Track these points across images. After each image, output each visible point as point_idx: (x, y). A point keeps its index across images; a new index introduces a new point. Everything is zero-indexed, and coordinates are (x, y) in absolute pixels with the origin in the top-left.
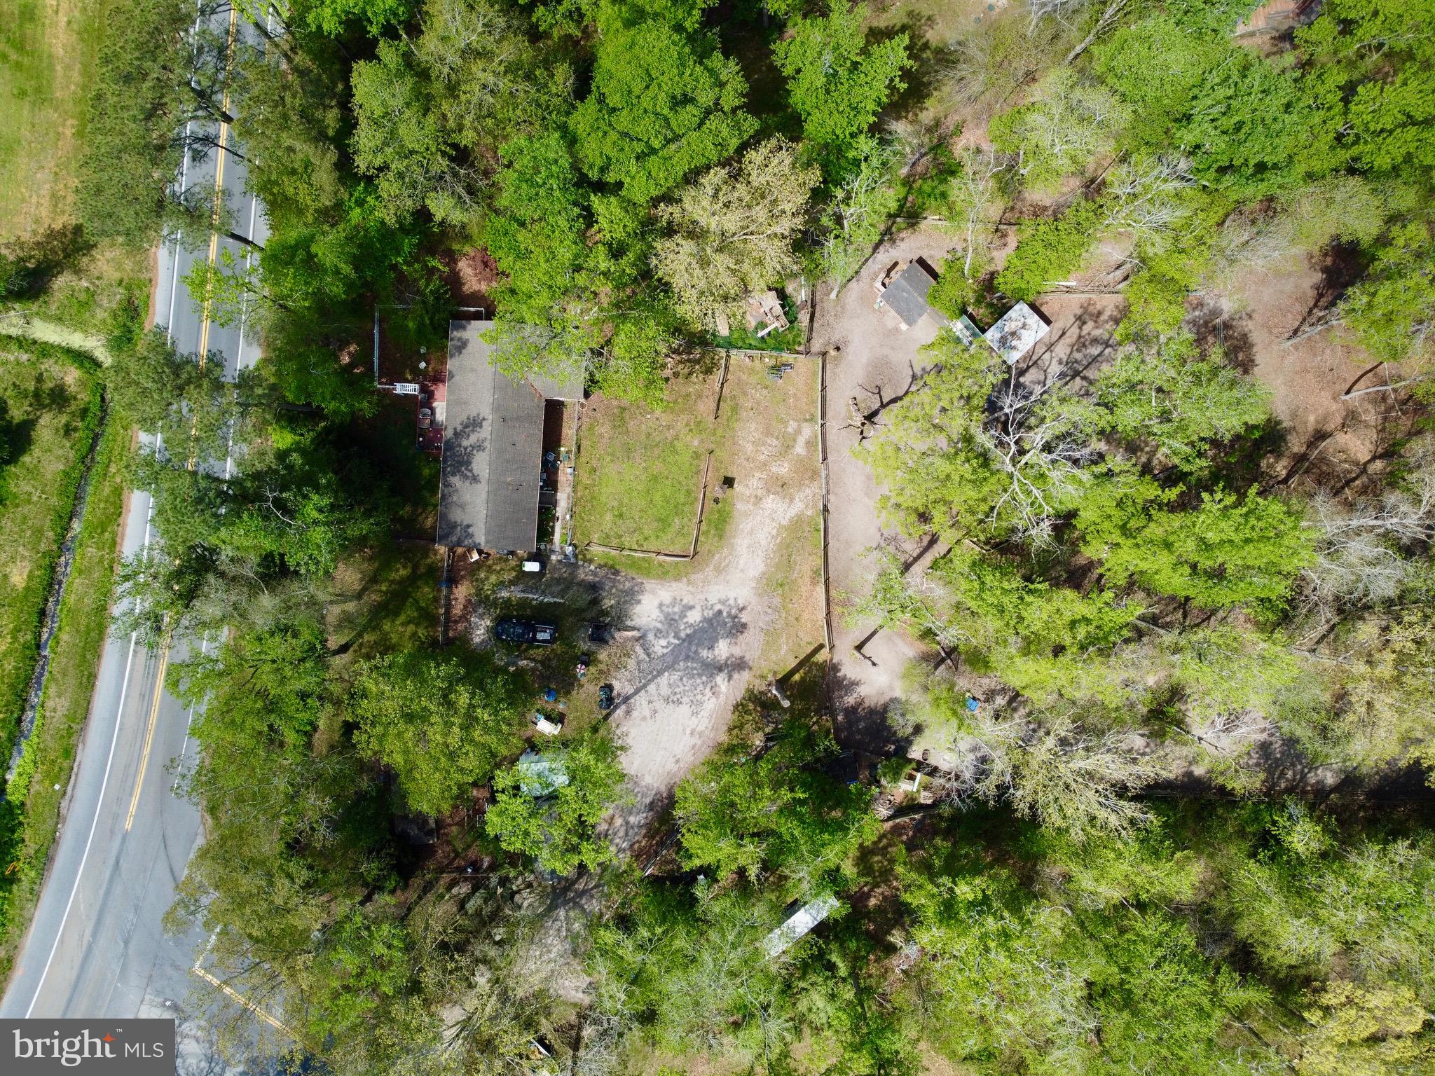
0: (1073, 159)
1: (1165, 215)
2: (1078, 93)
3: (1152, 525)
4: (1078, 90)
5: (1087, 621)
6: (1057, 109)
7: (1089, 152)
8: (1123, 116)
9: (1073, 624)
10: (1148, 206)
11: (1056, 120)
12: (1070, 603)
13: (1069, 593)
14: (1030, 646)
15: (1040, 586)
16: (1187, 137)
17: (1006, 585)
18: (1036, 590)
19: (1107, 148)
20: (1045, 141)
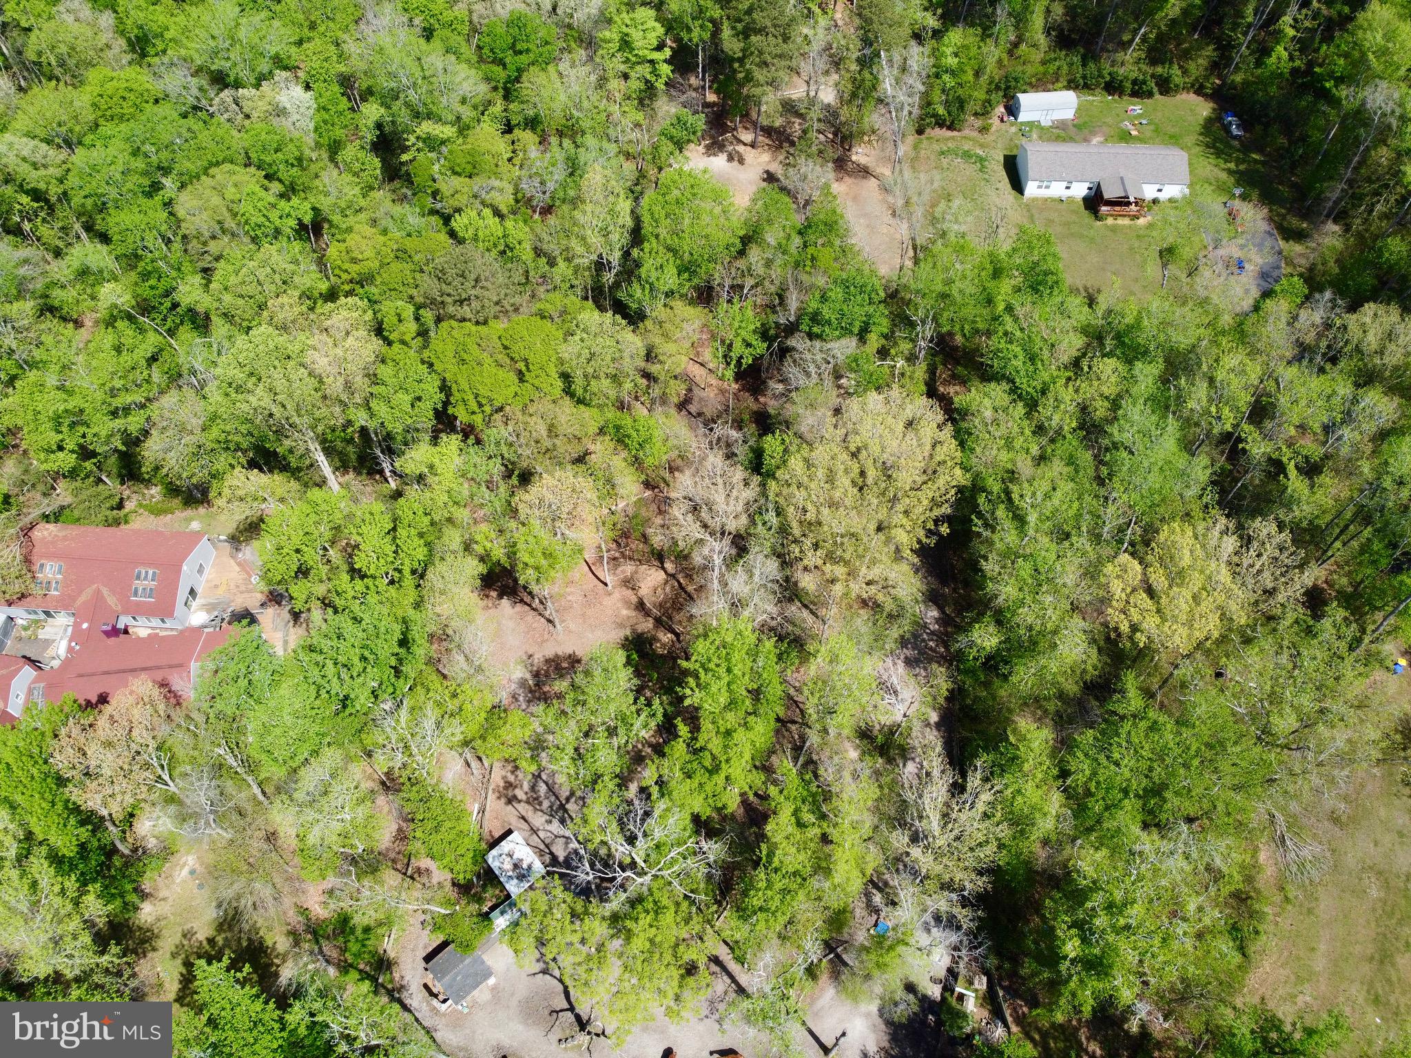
0: (360, 801)
1: (429, 724)
2: (299, 796)
3: (709, 746)
4: (295, 796)
5: (796, 813)
6: (310, 815)
7: (356, 788)
8: (331, 757)
9: (800, 824)
10: (418, 737)
11: (320, 817)
12: (780, 827)
13: (769, 828)
14: (822, 867)
15: (764, 852)
16: (362, 700)
17: (762, 885)
18: (768, 856)
19: (358, 770)
20: (338, 827)
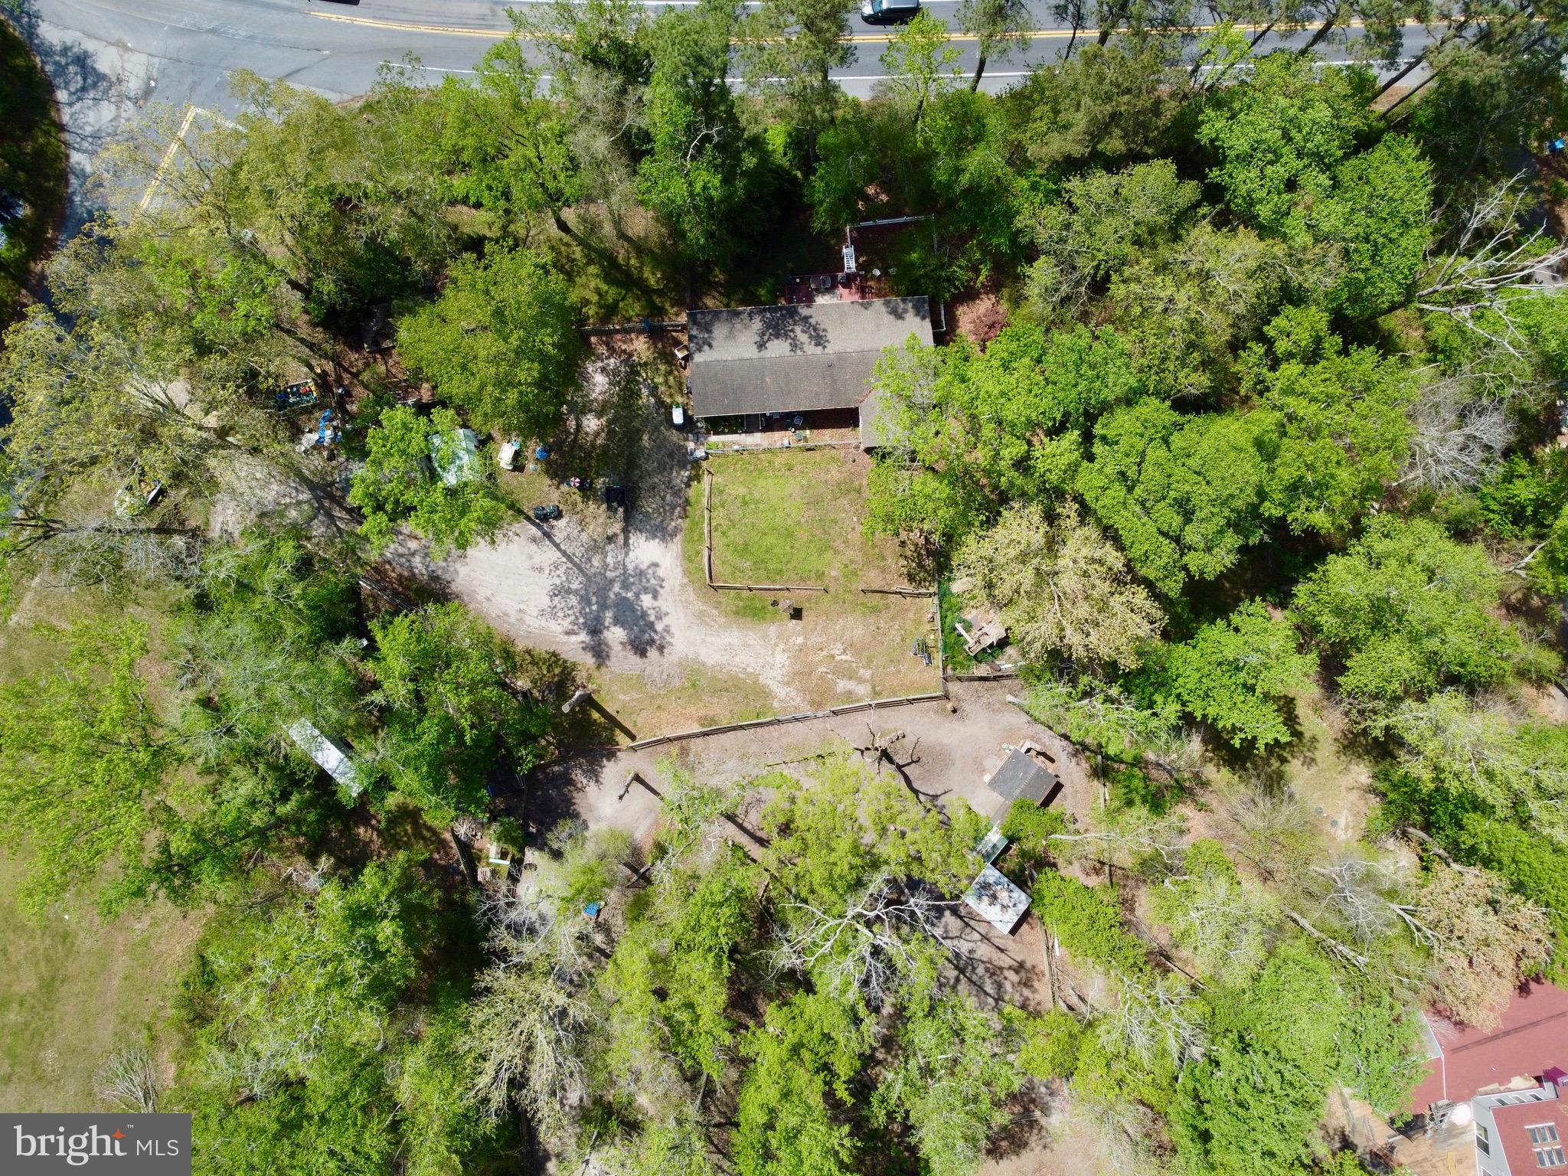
0: (1185, 934)
1: (1141, 1040)
2: (1254, 928)
3: (807, 1077)
4: (1258, 927)
5: (696, 1019)
6: (1235, 909)
7: (1196, 948)
8: (1236, 977)
9: (690, 1006)
10: (1147, 1021)
11: (1223, 909)
12: (712, 999)
13: (722, 999)
14: (659, 962)
15: (725, 966)
16: (1224, 1052)
17: (722, 931)
18: (721, 963)
19: (1201, 967)
20: (1199, 901)
